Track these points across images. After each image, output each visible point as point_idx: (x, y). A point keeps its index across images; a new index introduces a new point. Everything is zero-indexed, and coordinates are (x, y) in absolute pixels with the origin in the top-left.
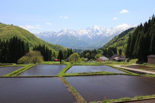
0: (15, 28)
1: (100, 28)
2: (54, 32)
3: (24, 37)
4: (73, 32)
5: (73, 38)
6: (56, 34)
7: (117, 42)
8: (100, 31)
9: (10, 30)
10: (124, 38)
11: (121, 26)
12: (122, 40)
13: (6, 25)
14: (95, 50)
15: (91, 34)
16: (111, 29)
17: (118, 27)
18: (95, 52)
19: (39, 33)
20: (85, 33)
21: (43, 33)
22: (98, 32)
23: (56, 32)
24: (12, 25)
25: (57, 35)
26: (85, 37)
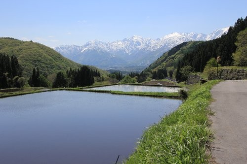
0: (35, 46)
1: (142, 39)
2: (77, 46)
4: (104, 45)
5: (104, 54)
6: (80, 49)
7: (167, 61)
8: (141, 43)
9: (31, 49)
10: (175, 56)
11: (171, 36)
12: (173, 58)
13: (24, 42)
15: (130, 48)
16: (157, 40)
17: (166, 37)
20: (121, 46)
21: (61, 48)
23: (79, 47)
24: (31, 41)
25: (82, 50)
26: (121, 51)
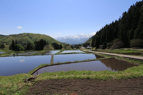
2: (63, 37)
3: (49, 40)
4: (71, 37)
5: (72, 40)
7: (90, 41)
14: (80, 44)
15: (80, 38)
16: (88, 35)
17: (91, 34)
18: (80, 45)
19: (56, 38)
20: (77, 37)
22: (83, 36)
26: (77, 39)
